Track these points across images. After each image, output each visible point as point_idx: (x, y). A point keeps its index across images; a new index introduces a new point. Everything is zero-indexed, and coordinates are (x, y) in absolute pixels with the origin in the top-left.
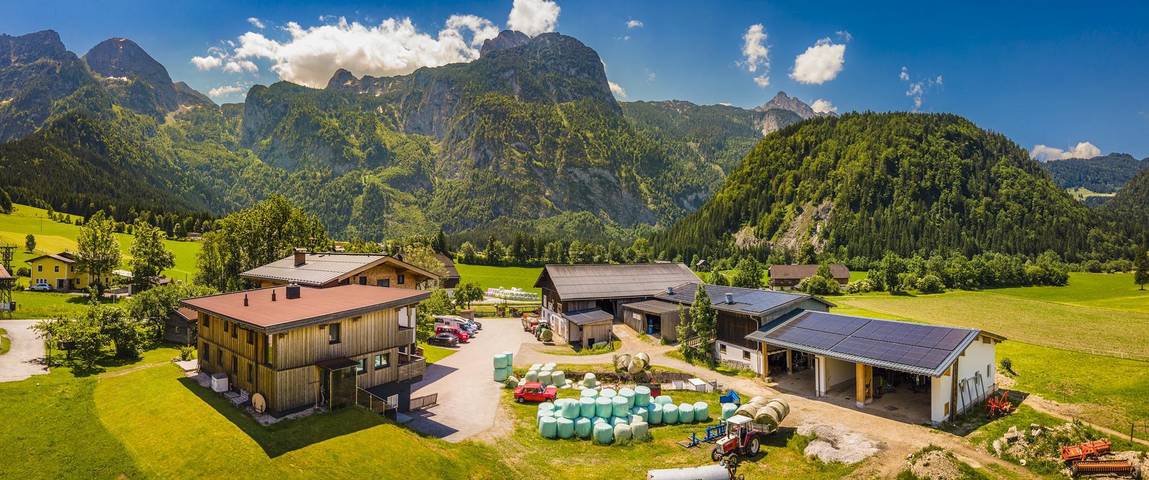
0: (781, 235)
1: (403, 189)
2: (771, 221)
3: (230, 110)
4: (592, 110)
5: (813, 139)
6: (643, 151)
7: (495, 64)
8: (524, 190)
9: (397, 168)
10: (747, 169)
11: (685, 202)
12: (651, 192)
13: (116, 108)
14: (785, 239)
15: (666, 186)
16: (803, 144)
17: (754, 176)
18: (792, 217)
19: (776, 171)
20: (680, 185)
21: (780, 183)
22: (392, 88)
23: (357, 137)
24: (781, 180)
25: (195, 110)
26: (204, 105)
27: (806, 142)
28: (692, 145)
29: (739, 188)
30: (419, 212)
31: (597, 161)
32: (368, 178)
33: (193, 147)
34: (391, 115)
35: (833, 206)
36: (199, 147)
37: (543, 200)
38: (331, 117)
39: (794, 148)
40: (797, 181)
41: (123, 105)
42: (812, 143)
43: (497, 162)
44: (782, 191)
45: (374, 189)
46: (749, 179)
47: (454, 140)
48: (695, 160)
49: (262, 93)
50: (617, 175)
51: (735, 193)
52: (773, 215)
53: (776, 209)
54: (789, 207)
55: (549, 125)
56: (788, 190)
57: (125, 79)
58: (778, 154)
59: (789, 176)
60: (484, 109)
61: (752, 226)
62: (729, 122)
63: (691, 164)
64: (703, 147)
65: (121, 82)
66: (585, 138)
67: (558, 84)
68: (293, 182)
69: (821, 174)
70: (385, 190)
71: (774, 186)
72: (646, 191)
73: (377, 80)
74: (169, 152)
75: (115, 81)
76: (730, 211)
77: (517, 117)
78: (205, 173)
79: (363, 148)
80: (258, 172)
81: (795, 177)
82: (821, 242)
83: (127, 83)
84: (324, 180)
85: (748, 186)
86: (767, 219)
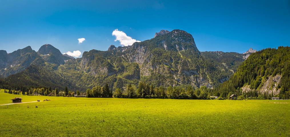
0: (261, 88)
1: (129, 79)
2: (257, 83)
3: (79, 60)
4: (190, 52)
5: (269, 54)
6: (207, 64)
7: (159, 39)
8: (168, 77)
9: (128, 73)
10: (245, 65)
11: (222, 81)
12: (210, 78)
13: (46, 63)
14: (262, 89)
15: (215, 76)
16: (266, 56)
17: (248, 67)
18: (265, 81)
19: (256, 65)
20: (220, 76)
21: (258, 69)
22: (127, 49)
23: (115, 64)
24: (259, 68)
25: (69, 61)
26: (71, 59)
27: (267, 55)
28: (224, 64)
29: (243, 71)
30: (135, 86)
31: (192, 68)
32: (119, 76)
33: (67, 71)
34: (126, 57)
35: (281, 76)
36: (69, 71)
37: (174, 81)
38: (108, 59)
39: (262, 58)
40: (265, 69)
41: (48, 62)
42: (269, 55)
43: (159, 69)
44: (260, 72)
45: (120, 79)
46: (247, 68)
47: (145, 63)
48: (225, 68)
49: (87, 54)
50: (199, 72)
51: (241, 73)
52: (257, 80)
53: (258, 78)
54: (263, 78)
55: (176, 57)
56: (262, 71)
57: (48, 55)
58: (257, 59)
59: (262, 67)
60: (155, 53)
61: (248, 85)
62: (235, 56)
63: (223, 70)
64: (227, 64)
65: (47, 56)
66: (188, 61)
67: (179, 44)
68: (96, 79)
69: (274, 65)
70: (124, 80)
71: (256, 70)
72: (209, 78)
73: (123, 47)
74: (60, 74)
75: (46, 56)
76: (240, 79)
77: (166, 55)
78: (70, 78)
79: (117, 67)
80: (86, 77)
81: (264, 67)
82: (277, 90)
83: (49, 56)
84: (105, 78)
85: (246, 70)
86: (255, 82)
